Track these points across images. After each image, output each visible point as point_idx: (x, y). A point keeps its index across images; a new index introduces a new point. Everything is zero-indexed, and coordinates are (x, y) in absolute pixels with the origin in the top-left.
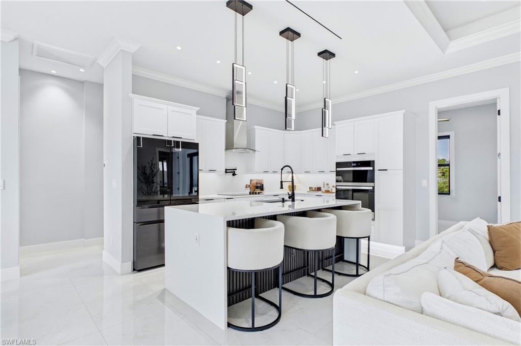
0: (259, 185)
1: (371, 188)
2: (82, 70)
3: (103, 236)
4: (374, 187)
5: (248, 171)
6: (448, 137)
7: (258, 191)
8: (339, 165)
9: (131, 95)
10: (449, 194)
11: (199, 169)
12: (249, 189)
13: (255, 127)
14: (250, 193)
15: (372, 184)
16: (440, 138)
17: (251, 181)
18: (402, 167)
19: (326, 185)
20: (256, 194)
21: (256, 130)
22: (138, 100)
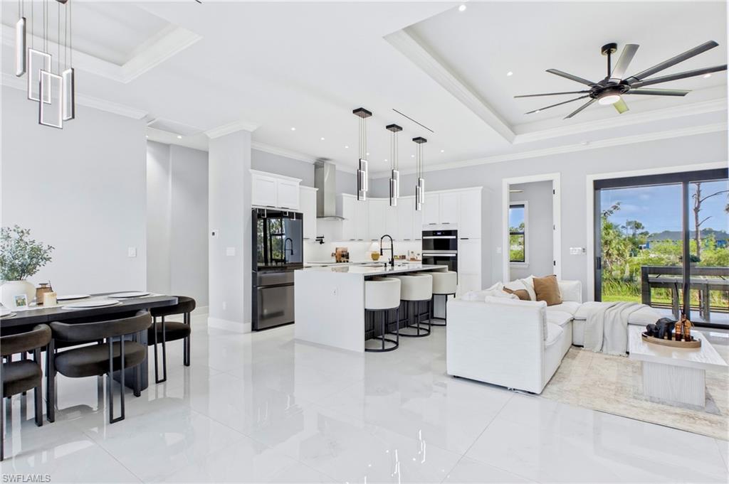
0: (345, 253)
1: (455, 255)
2: (180, 137)
3: (208, 304)
4: (457, 254)
5: (335, 239)
6: (523, 206)
7: (343, 259)
8: (425, 233)
9: (250, 170)
10: (524, 261)
11: (304, 237)
12: (334, 257)
13: (344, 194)
14: (337, 262)
15: (455, 252)
16: (511, 206)
17: (337, 249)
18: (480, 237)
19: (410, 253)
20: (341, 262)
21: (344, 198)
22: (257, 175)
